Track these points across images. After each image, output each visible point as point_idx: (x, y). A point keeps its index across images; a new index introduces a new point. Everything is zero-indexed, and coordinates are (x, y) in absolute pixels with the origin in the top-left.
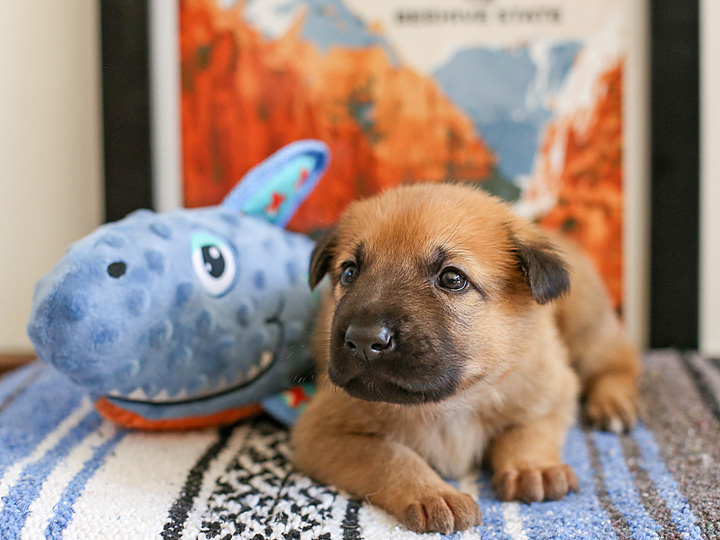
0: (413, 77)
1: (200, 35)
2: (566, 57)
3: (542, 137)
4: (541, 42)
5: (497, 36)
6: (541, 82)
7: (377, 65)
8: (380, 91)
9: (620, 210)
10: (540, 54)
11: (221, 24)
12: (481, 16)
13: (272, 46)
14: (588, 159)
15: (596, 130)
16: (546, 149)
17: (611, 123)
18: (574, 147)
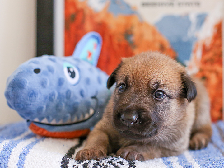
0: (148, 26)
1: (72, 10)
2: (202, 19)
3: (193, 47)
4: (193, 13)
5: (177, 11)
6: (193, 27)
7: (135, 21)
8: (136, 30)
9: (221, 74)
10: (193, 18)
11: (80, 6)
12: (171, 4)
13: (97, 14)
14: (210, 55)
15: (213, 45)
16: (195, 51)
17: (218, 42)
18: (205, 50)
